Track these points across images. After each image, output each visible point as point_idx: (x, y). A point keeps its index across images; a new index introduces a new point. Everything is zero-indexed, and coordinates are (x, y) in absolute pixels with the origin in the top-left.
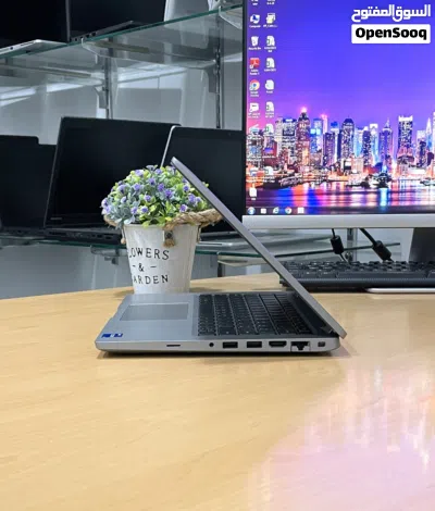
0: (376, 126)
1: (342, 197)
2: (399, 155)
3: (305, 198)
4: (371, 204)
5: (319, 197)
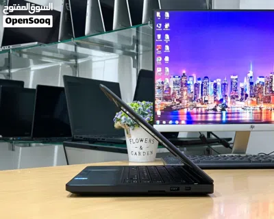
0: (220, 80)
2: (231, 95)
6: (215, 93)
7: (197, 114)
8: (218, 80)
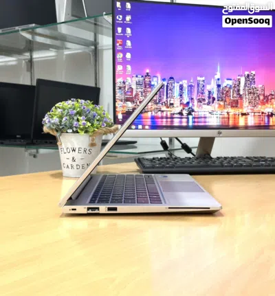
1: (169, 120)
2: (198, 98)
3: (150, 120)
4: (184, 124)
5: (156, 120)
6: (181, 95)
7: (162, 118)
8: (184, 81)
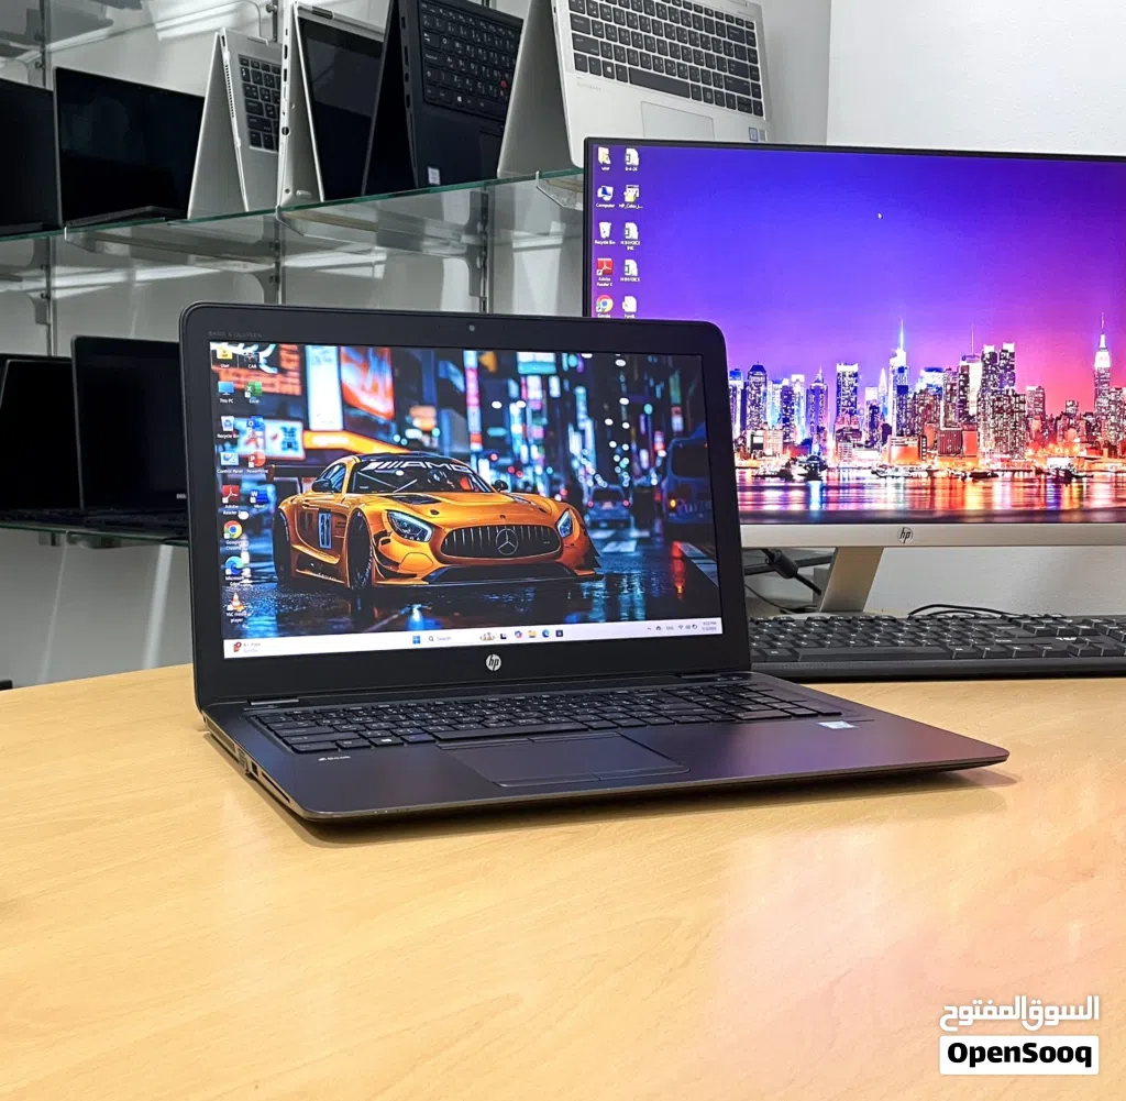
2: (838, 427)
6: (786, 420)
